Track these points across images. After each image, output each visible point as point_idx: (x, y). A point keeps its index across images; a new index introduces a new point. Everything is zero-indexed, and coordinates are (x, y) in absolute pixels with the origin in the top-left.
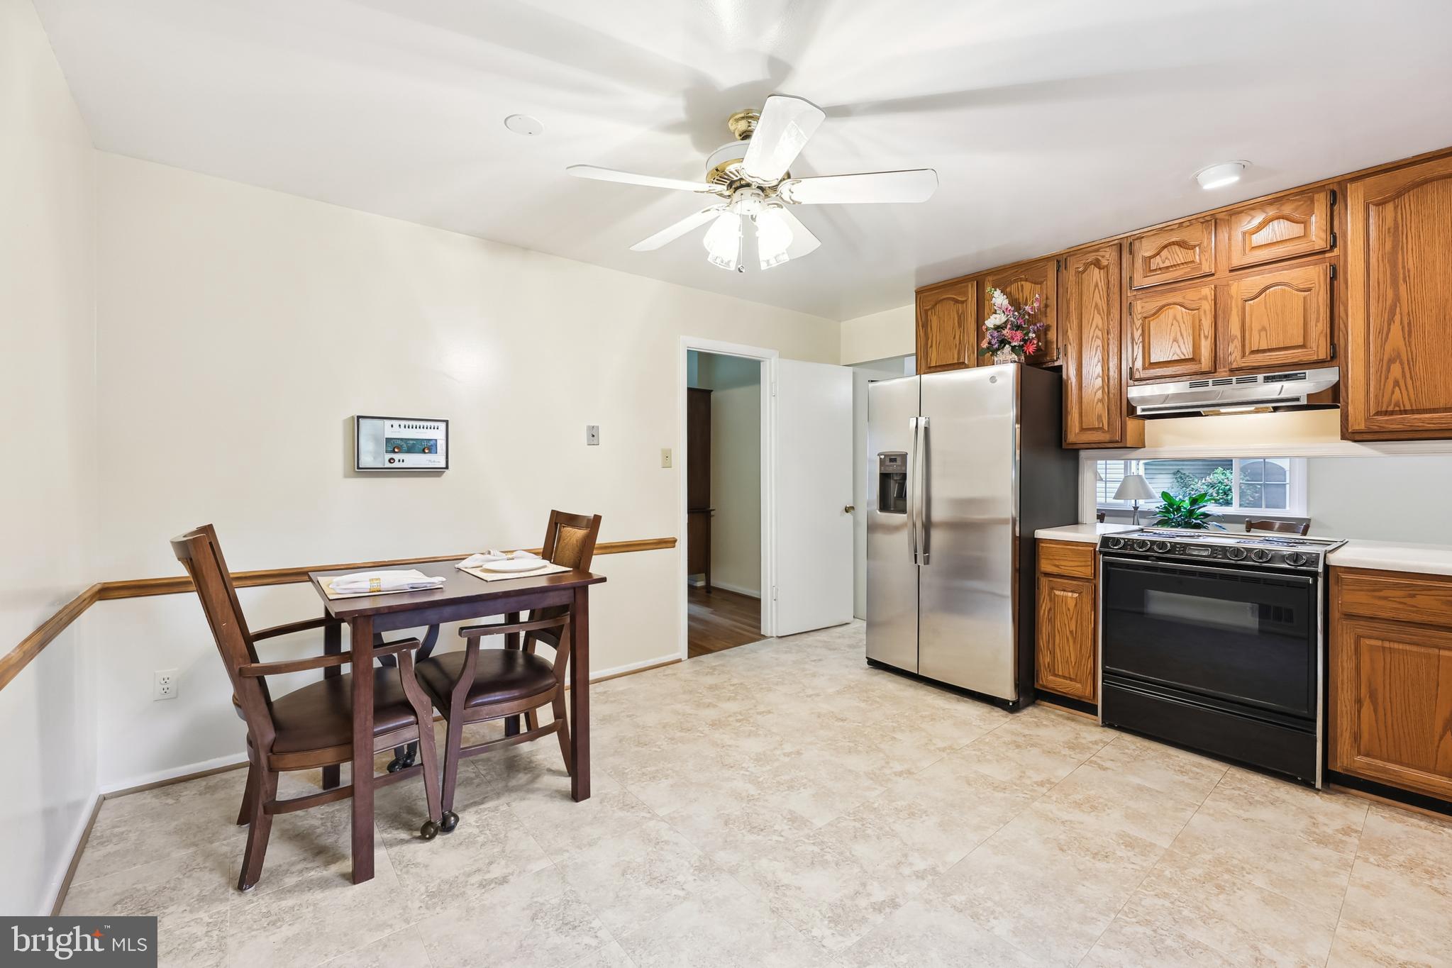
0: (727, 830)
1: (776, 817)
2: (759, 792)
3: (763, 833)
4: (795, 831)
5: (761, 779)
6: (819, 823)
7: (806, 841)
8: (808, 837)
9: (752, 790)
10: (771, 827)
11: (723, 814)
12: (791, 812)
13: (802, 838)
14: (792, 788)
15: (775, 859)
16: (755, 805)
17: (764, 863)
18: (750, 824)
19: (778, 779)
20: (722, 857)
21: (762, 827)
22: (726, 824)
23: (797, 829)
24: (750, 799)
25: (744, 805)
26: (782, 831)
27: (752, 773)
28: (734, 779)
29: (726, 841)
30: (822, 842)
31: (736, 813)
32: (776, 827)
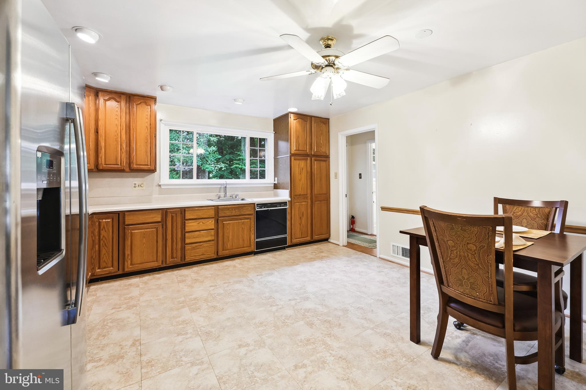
0: (339, 322)
1: (319, 325)
2: (324, 339)
3: (325, 320)
4: (312, 320)
5: (323, 346)
6: (302, 323)
7: (309, 316)
8: (308, 318)
9: (328, 340)
10: (321, 322)
11: (342, 329)
12: (312, 328)
13: (310, 317)
14: (308, 340)
15: (321, 311)
16: (328, 332)
17: (325, 311)
18: (330, 323)
19: (314, 346)
20: (340, 313)
21: (325, 322)
22: (340, 324)
23: (312, 321)
24: (329, 335)
25: (332, 332)
26: (317, 320)
27: (328, 352)
28: (338, 348)
29: (339, 318)
30: (303, 316)
31: (336, 328)
32: (319, 322)
